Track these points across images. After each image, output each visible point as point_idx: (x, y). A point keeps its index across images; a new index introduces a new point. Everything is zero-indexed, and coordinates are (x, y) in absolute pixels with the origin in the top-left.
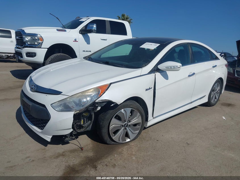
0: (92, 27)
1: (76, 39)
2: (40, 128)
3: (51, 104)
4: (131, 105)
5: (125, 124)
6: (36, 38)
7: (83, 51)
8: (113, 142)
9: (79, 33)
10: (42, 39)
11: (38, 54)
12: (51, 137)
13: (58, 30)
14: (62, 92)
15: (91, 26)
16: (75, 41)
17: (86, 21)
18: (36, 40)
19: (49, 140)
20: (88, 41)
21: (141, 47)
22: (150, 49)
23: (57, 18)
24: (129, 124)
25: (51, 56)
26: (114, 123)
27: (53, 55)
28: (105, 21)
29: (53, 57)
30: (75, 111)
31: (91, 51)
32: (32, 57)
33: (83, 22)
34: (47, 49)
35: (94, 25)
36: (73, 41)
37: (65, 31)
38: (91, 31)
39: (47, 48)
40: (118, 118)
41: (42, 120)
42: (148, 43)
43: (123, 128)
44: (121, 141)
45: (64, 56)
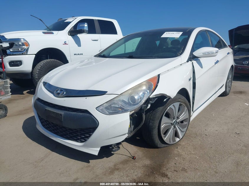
0: (83, 26)
1: (66, 42)
2: (78, 141)
3: (96, 108)
4: (180, 99)
5: (174, 122)
6: (20, 43)
7: (75, 54)
8: (164, 145)
9: (68, 34)
10: (27, 44)
11: (24, 62)
12: (99, 149)
13: (44, 33)
14: (107, 92)
15: (81, 25)
16: (65, 43)
17: (74, 21)
18: (20, 46)
19: (96, 153)
20: (78, 42)
21: (162, 37)
22: (175, 38)
23: (40, 19)
24: (178, 121)
25: (40, 63)
26: (165, 122)
27: (41, 62)
28: (93, 20)
29: (43, 64)
30: (130, 111)
31: (82, 54)
32: (18, 65)
33: (70, 22)
34: (35, 56)
35: (85, 24)
36: (63, 44)
37: (52, 33)
38: (82, 31)
39: (35, 54)
40: (168, 115)
41: (82, 130)
42: (168, 32)
43: (173, 126)
44: (172, 143)
45: (55, 61)
